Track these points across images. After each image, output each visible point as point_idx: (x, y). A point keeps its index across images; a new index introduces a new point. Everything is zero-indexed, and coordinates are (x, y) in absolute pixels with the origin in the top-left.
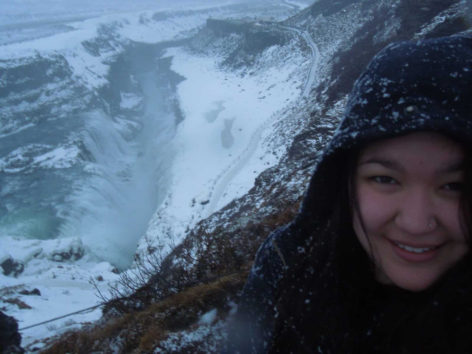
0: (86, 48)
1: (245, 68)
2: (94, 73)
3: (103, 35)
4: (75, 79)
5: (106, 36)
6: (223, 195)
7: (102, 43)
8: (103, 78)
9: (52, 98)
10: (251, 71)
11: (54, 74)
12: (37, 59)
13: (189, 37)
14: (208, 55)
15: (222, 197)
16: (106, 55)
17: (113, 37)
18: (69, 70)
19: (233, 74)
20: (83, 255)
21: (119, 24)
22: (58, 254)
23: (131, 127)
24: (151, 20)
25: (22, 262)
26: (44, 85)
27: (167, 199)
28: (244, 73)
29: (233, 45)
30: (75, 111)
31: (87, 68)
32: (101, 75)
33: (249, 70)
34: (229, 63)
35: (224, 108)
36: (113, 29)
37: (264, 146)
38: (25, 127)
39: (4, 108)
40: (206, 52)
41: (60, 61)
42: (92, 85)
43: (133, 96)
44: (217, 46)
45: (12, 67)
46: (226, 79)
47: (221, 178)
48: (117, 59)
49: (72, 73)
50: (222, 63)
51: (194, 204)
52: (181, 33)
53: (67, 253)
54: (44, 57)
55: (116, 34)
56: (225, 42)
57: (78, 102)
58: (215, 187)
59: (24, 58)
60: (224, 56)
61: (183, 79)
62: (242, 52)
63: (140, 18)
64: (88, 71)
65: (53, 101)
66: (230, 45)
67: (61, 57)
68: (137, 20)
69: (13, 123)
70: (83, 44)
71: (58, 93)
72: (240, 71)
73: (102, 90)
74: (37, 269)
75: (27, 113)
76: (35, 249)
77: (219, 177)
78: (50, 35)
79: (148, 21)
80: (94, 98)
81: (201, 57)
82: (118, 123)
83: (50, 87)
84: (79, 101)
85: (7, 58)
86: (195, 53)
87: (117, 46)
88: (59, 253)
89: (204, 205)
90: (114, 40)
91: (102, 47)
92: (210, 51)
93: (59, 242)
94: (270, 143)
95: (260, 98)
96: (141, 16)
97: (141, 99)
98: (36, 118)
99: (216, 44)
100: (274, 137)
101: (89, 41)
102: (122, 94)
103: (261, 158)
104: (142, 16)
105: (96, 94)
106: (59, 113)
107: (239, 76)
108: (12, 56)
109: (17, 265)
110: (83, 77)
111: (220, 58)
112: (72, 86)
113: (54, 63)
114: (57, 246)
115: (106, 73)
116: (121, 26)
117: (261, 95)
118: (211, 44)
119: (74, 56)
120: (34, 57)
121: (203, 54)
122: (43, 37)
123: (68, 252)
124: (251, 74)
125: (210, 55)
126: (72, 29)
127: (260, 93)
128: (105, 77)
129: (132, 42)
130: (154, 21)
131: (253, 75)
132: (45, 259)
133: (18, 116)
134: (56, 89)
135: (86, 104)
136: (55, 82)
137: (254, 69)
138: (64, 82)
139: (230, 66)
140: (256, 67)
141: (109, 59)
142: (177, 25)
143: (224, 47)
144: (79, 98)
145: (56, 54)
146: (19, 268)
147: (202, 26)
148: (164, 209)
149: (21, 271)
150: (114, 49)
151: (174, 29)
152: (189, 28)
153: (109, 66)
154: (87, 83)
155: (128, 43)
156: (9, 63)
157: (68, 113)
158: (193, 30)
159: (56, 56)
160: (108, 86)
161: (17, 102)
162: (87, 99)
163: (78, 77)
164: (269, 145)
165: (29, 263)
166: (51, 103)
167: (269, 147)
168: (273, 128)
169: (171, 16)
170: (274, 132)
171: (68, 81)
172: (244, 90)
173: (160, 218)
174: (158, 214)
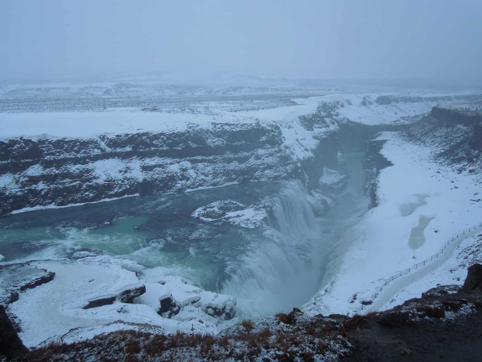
0: (302, 122)
1: (466, 163)
2: (303, 146)
3: (322, 112)
4: (283, 149)
5: (323, 114)
6: (390, 300)
7: (318, 119)
8: (310, 151)
9: (259, 162)
10: (471, 168)
11: (267, 142)
12: (256, 126)
13: (411, 123)
14: (425, 144)
15: (389, 303)
16: (318, 130)
17: (332, 115)
18: (281, 139)
19: (449, 169)
20: (233, 316)
21: (341, 103)
22: (211, 307)
23: (324, 202)
24: (374, 103)
25: (180, 304)
26: (255, 150)
27: (328, 286)
28: (462, 169)
29: (457, 137)
30: (276, 178)
31: (297, 140)
32: (309, 148)
33: (469, 166)
34: (447, 155)
35: (426, 203)
36: (334, 107)
37: (459, 257)
38: (230, 183)
39: (218, 164)
40: (423, 140)
41: (275, 130)
42: (297, 156)
43: (335, 173)
44: (437, 136)
45: (234, 130)
46: (438, 172)
47: (394, 280)
48: (328, 136)
49: (282, 143)
50: (439, 154)
51: (354, 300)
52: (403, 118)
53: (219, 309)
54: (262, 125)
55: (336, 112)
56: (448, 133)
57: (280, 170)
58: (384, 288)
59: (245, 124)
60: (443, 147)
61: (389, 164)
62: (466, 146)
63: (363, 100)
64: (297, 143)
65: (260, 165)
66: (453, 137)
67: (277, 128)
68: (360, 101)
69: (221, 178)
70: (300, 118)
71: (266, 159)
72: (459, 166)
73: (306, 162)
74: (190, 315)
75: (234, 172)
76: (194, 296)
77: (393, 278)
78: (274, 107)
79: (371, 103)
80: (296, 169)
81: (416, 144)
82: (313, 196)
83: (261, 152)
84: (282, 169)
85: (232, 123)
86: (412, 140)
87: (333, 123)
88: (213, 307)
89: (364, 305)
90: (332, 118)
91: (317, 123)
92: (429, 140)
93: (216, 297)
94: (468, 256)
95: (474, 201)
96: (364, 98)
97: (342, 177)
98: (241, 178)
99: (438, 134)
100: (475, 249)
101: (306, 116)
102: (324, 169)
103: (451, 271)
104: (366, 98)
105: (299, 165)
106: (261, 177)
107: (456, 171)
108: (237, 122)
109: (174, 306)
110: (292, 148)
111: (438, 148)
112: (279, 155)
113: (269, 131)
114: (213, 300)
115: (314, 147)
116: (342, 106)
117: (476, 198)
118: (431, 133)
119: (289, 128)
120: (254, 125)
121: (420, 142)
122: (267, 108)
123: (221, 308)
124: (471, 171)
125: (427, 144)
126: (295, 104)
127: (475, 194)
128: (312, 151)
129: (349, 121)
130: (377, 104)
131: (473, 173)
132: (200, 308)
133: (227, 173)
134: (264, 154)
135: (287, 173)
136: (265, 149)
137: (476, 166)
138: (273, 150)
139: (446, 159)
140: (479, 164)
141: (321, 134)
142: (401, 110)
143: (446, 138)
144: (282, 166)
145: (274, 124)
146: (175, 309)
147: (428, 113)
148: (322, 295)
149: (177, 313)
150: (328, 126)
151: (396, 113)
152: (412, 114)
153: (319, 141)
154: (293, 154)
155: (345, 122)
156: (232, 127)
157: (270, 178)
158: (417, 116)
159: (273, 126)
160: (312, 159)
161: (230, 161)
162: (289, 168)
163: (286, 147)
164: (466, 258)
165: (185, 307)
166: (257, 166)
167: (465, 260)
168: (478, 238)
169: (396, 100)
170: (478, 244)
171: (277, 149)
172: (457, 188)
173: (315, 304)
174: (315, 299)
